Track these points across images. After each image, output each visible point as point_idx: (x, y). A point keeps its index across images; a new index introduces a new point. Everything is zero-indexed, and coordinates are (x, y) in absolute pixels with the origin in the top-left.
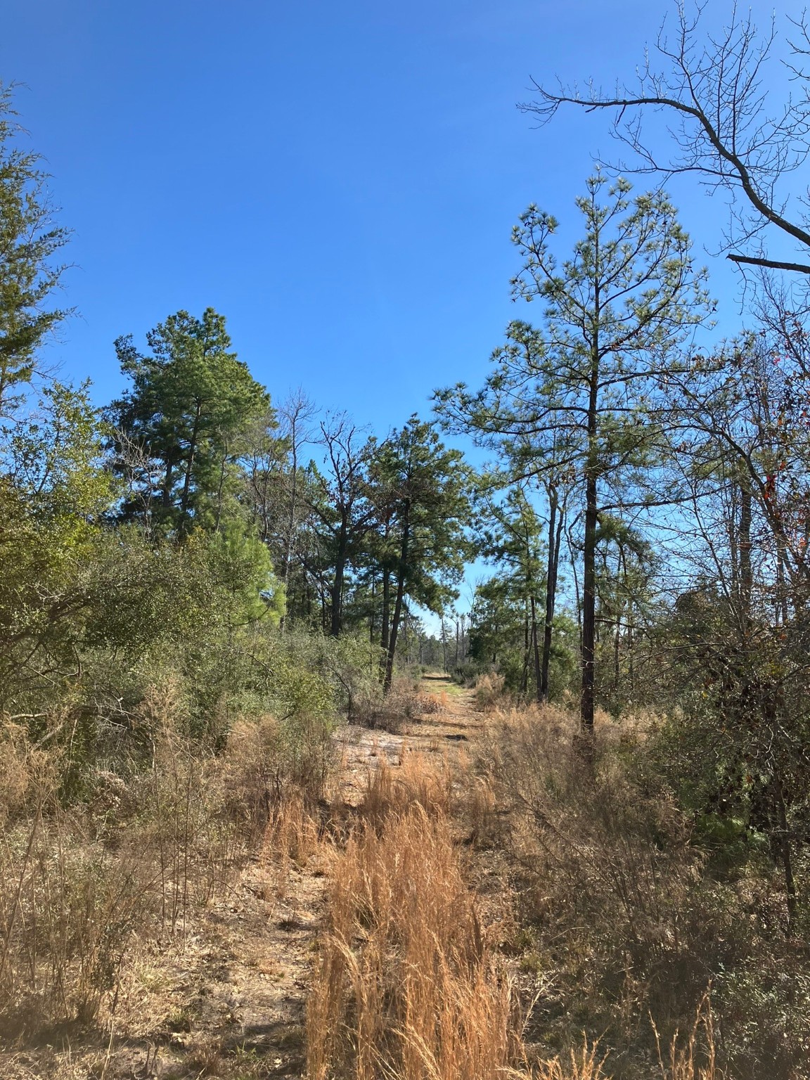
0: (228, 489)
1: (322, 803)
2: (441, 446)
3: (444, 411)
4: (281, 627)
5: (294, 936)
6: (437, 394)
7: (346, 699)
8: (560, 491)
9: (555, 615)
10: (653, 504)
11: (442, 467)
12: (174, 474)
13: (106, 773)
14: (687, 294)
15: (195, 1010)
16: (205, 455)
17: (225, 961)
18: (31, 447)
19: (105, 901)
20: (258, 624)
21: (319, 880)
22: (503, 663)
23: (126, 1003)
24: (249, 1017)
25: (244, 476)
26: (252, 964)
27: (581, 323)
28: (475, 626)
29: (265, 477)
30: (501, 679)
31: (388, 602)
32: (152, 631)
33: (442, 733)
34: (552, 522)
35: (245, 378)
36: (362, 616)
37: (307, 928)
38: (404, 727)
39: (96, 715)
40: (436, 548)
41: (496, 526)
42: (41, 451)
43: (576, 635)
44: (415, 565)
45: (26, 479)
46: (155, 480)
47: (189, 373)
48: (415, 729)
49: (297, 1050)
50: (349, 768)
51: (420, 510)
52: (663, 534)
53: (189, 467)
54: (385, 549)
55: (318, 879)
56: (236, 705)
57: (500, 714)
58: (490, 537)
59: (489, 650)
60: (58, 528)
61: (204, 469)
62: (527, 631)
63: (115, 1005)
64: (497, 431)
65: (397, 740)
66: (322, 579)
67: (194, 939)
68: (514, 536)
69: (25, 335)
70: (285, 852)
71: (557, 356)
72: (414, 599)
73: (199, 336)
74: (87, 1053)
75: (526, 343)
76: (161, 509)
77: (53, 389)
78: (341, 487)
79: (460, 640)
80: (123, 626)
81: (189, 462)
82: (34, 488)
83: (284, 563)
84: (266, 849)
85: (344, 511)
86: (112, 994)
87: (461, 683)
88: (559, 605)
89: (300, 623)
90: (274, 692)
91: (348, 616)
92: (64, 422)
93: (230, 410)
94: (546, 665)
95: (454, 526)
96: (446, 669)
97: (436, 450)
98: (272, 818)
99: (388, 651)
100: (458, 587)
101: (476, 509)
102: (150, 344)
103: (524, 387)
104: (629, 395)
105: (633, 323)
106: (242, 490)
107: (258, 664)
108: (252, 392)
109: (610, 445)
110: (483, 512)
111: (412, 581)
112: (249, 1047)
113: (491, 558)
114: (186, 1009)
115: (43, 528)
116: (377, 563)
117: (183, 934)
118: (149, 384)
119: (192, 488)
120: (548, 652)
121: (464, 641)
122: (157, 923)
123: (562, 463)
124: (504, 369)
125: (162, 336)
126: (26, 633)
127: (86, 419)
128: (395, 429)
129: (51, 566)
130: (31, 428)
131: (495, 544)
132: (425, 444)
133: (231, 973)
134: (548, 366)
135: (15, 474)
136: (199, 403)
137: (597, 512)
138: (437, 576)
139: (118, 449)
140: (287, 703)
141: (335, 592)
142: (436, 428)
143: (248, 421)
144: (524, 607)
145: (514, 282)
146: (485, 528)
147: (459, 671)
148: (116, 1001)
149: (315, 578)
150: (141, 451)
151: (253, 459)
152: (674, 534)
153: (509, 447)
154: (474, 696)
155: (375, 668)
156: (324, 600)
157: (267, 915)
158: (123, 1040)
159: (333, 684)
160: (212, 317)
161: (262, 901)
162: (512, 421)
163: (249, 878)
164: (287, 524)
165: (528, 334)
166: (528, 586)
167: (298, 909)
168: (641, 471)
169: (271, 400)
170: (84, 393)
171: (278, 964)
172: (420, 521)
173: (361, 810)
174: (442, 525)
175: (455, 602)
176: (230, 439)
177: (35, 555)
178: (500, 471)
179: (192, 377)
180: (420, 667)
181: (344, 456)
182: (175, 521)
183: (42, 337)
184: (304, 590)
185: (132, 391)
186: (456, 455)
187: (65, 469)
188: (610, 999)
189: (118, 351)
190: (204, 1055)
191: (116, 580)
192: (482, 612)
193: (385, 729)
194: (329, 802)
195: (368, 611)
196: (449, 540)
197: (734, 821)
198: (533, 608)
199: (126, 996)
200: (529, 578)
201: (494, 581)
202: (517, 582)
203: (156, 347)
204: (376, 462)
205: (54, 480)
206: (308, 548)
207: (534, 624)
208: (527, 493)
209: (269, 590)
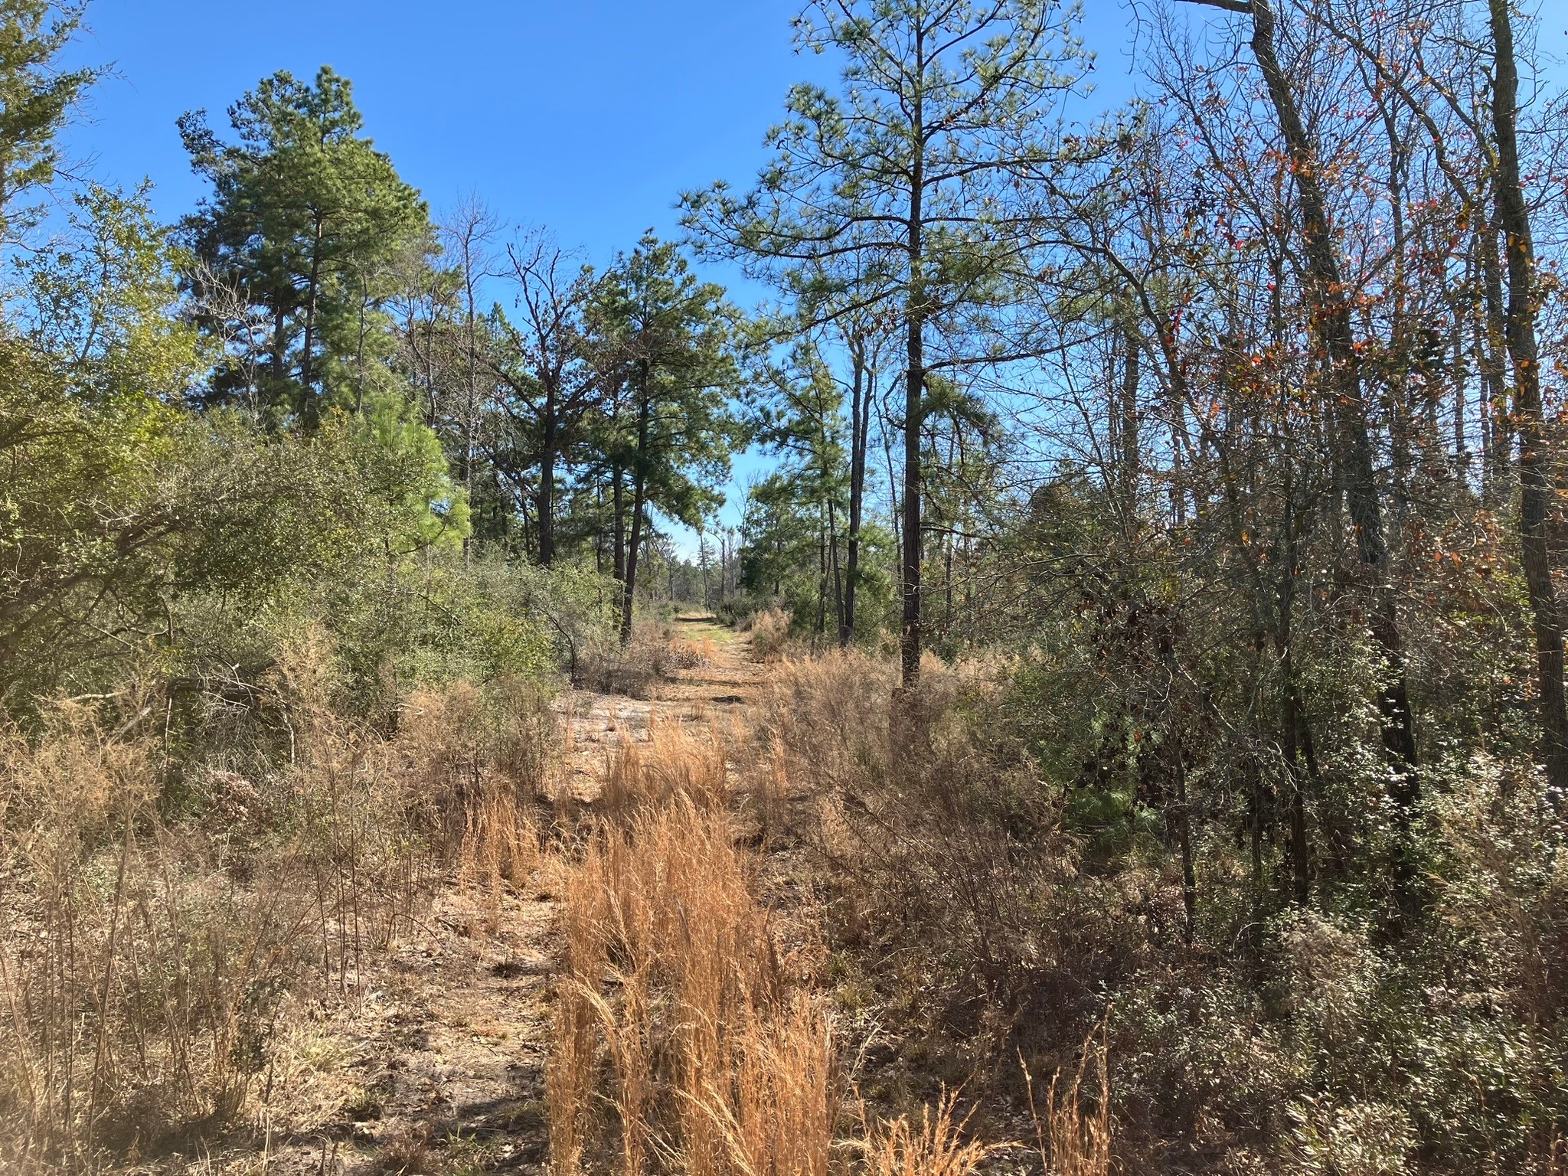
0: (372, 350)
1: (541, 800)
2: (692, 279)
3: (697, 225)
4: (466, 553)
5: (514, 984)
6: (685, 199)
7: (567, 655)
8: (869, 345)
9: (863, 524)
10: (1004, 359)
11: (694, 311)
12: (287, 328)
13: (223, 774)
14: (1051, 44)
15: (384, 1090)
16: (332, 298)
17: (421, 1023)
18: (63, 288)
19: (240, 952)
20: (432, 551)
21: (546, 906)
22: (790, 594)
23: (283, 1088)
24: (461, 1094)
25: (395, 329)
26: (460, 1024)
27: (897, 87)
28: (748, 544)
29: (428, 331)
30: (785, 618)
31: (623, 513)
32: (276, 564)
33: (706, 695)
34: (857, 391)
35: (387, 177)
36: (581, 536)
37: (534, 971)
38: (652, 690)
39: (200, 690)
40: (689, 433)
41: (775, 398)
42: (80, 295)
43: (891, 550)
44: (659, 458)
45: (60, 339)
46: (259, 339)
47: (299, 171)
48: (669, 690)
49: (533, 1132)
50: (576, 749)
51: (663, 375)
52: (1018, 402)
53: (309, 318)
54: (613, 436)
55: (543, 905)
56: (407, 668)
57: (789, 664)
58: (767, 415)
59: (770, 578)
60: (121, 415)
61: (332, 320)
62: (823, 548)
63: (268, 1091)
64: (776, 253)
65: (643, 707)
66: (522, 483)
67: (373, 996)
68: (803, 412)
69: (38, 108)
70: (495, 870)
71: (862, 137)
72: (659, 508)
73: (312, 113)
74: (233, 1160)
75: (816, 118)
76: (272, 384)
77: (89, 196)
78: (543, 344)
79: (727, 564)
80: (233, 558)
81: (310, 310)
82: (74, 352)
83: (462, 460)
84: (466, 868)
85: (550, 380)
86: (261, 1077)
87: (732, 624)
88: (867, 510)
89: (493, 546)
90: (462, 648)
91: (564, 535)
92: (112, 249)
93: (368, 229)
94: (850, 596)
95: (714, 399)
96: (708, 607)
97: (684, 284)
98: (470, 823)
99: (625, 584)
100: (723, 489)
101: (746, 374)
102: (235, 125)
103: (814, 185)
104: (968, 197)
105: (974, 88)
106: (392, 350)
107: (436, 608)
108: (400, 199)
109: (942, 273)
110: (756, 377)
111: (657, 482)
112: (466, 1132)
113: (769, 445)
114: (371, 1089)
115: (96, 414)
116: (602, 456)
117: (356, 990)
118: (239, 189)
119: (317, 350)
120: (854, 576)
121: (733, 566)
122: (318, 978)
123: (872, 301)
124: (784, 159)
125: (254, 112)
126: (84, 574)
127: (148, 243)
128: (621, 253)
129: (113, 473)
130: (61, 258)
131: (775, 425)
132: (667, 276)
133: (431, 1038)
134: (849, 154)
135: (41, 331)
136: (319, 217)
137: (924, 372)
138: (692, 474)
139: (198, 292)
140: (483, 663)
141: (543, 501)
142: (685, 252)
143: (397, 245)
144: (819, 515)
145: (795, 24)
146: (760, 402)
147: (727, 608)
148: (270, 1086)
149: (511, 481)
150: (235, 297)
151: (406, 303)
152: (1032, 402)
153: (795, 279)
154: (750, 643)
155: (607, 609)
156: (526, 514)
157: (476, 958)
158: (285, 1138)
159: (548, 635)
160: (329, 81)
161: (466, 939)
162: (797, 238)
163: (445, 909)
164: (465, 402)
165: (819, 106)
166: (823, 484)
167: (518, 946)
168: (986, 310)
169: (429, 210)
170: (141, 201)
171: (495, 1022)
172: (664, 393)
173: (597, 806)
174: (696, 398)
175: (720, 511)
176: (370, 273)
177: (86, 455)
178: (782, 315)
179: (306, 177)
180: (671, 604)
181: (545, 295)
182: (294, 400)
183: (66, 111)
184: (496, 500)
185: (212, 200)
186: (715, 292)
187: (123, 322)
188: (955, 1037)
189: (185, 135)
190: (403, 1149)
191: (217, 490)
192: (758, 523)
193: (625, 693)
194: (551, 797)
195: (593, 528)
196: (708, 420)
197: (1114, 796)
198: (832, 516)
199: (282, 1079)
200: (825, 473)
201: (776, 478)
202: (808, 478)
203: (244, 130)
204: (595, 304)
205: (106, 340)
206: (498, 437)
207: (833, 538)
208: (823, 346)
209: (443, 499)
